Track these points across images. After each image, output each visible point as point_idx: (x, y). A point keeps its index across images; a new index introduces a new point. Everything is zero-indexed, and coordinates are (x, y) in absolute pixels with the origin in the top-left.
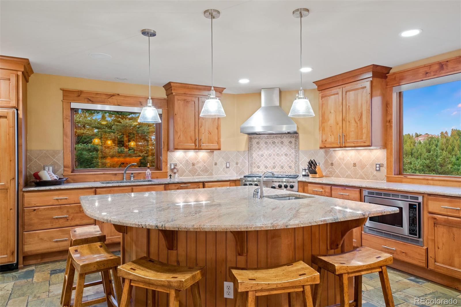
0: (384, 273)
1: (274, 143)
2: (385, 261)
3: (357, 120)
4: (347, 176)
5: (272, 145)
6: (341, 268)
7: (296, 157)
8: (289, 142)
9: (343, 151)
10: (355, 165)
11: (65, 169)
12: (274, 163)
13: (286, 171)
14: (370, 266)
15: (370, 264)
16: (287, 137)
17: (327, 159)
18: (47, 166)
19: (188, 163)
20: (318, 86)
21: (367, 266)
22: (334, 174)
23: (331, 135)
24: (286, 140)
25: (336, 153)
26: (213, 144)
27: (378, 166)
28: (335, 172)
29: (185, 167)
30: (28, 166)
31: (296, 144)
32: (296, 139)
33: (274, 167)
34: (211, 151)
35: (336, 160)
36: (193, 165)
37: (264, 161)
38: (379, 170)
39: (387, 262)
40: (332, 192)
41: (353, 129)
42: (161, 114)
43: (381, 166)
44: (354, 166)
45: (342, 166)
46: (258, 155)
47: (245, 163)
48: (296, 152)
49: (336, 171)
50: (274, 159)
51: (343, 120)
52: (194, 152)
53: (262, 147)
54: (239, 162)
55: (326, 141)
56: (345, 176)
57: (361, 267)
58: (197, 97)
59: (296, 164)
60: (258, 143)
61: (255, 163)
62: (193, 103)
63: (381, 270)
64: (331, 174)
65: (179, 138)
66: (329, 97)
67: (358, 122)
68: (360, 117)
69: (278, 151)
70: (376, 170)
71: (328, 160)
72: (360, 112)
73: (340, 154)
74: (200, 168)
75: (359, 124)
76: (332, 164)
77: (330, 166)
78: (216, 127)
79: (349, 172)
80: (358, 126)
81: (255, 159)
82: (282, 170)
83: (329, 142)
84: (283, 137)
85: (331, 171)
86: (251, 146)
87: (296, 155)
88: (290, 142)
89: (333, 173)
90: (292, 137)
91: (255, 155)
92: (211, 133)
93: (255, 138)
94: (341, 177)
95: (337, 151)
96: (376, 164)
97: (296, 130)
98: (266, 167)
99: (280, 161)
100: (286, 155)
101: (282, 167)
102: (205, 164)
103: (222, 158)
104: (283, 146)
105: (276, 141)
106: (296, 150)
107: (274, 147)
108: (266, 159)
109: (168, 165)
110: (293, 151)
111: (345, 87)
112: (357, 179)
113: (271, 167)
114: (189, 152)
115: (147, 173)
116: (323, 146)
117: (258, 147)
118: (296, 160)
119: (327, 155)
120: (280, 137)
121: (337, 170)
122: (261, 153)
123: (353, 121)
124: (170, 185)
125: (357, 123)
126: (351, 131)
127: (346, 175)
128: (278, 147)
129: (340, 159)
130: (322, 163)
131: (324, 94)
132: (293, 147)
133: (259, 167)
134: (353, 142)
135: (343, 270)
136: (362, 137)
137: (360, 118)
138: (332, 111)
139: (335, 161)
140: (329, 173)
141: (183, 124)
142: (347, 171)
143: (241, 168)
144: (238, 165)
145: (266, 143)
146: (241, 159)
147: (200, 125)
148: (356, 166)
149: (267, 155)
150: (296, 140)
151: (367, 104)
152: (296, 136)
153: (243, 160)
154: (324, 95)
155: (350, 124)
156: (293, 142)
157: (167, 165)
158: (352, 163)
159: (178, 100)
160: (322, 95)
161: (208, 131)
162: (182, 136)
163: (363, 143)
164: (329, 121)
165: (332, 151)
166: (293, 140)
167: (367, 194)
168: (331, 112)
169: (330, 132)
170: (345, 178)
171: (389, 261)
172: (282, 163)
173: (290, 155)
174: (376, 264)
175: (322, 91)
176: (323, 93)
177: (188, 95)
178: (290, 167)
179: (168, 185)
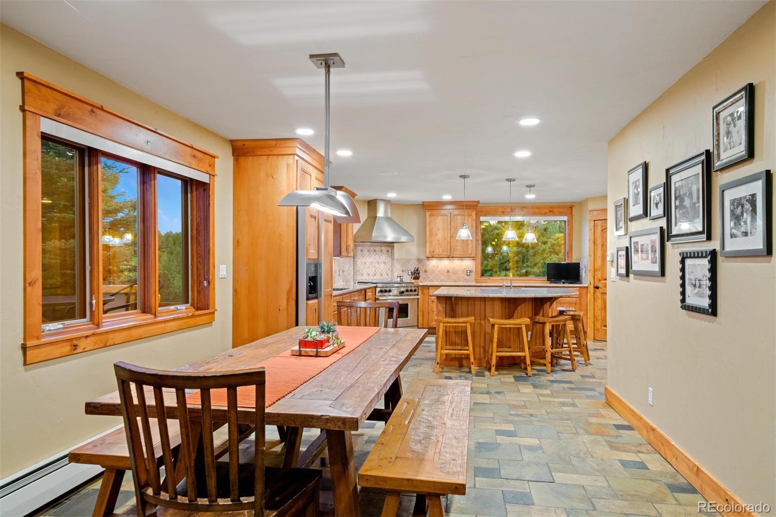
1: (375, 251)
5: (373, 253)
7: (392, 265)
9: (437, 261)
10: (448, 271)
12: (375, 271)
13: (385, 278)
16: (385, 246)
20: (426, 206)
22: (427, 279)
24: (384, 249)
27: (468, 272)
31: (392, 253)
32: (392, 248)
33: (375, 275)
37: (367, 269)
38: (469, 275)
41: (460, 244)
43: (471, 271)
45: (435, 273)
46: (362, 262)
47: (351, 270)
49: (430, 277)
50: (375, 267)
53: (365, 255)
55: (433, 252)
59: (392, 271)
60: (362, 251)
61: (359, 271)
69: (378, 259)
70: (467, 275)
73: (434, 263)
76: (425, 271)
79: (442, 277)
81: (359, 267)
82: (381, 277)
83: (436, 253)
84: (382, 246)
85: (425, 277)
86: (356, 254)
87: (392, 263)
88: (388, 251)
90: (389, 246)
91: (359, 263)
93: (360, 245)
96: (467, 271)
98: (368, 275)
99: (380, 269)
100: (384, 263)
101: (381, 275)
104: (382, 254)
105: (377, 249)
106: (392, 259)
107: (375, 255)
108: (369, 267)
110: (390, 259)
117: (362, 255)
118: (392, 268)
119: (420, 264)
120: (380, 246)
122: (364, 260)
126: (458, 246)
127: (440, 280)
128: (378, 255)
129: (434, 267)
132: (390, 255)
133: (362, 275)
134: (461, 254)
136: (468, 251)
138: (440, 228)
139: (428, 268)
142: (440, 277)
143: (347, 276)
145: (369, 251)
146: (347, 267)
149: (369, 263)
150: (392, 250)
152: (392, 246)
153: (349, 268)
156: (390, 250)
158: (446, 270)
163: (469, 255)
164: (437, 235)
166: (390, 249)
169: (438, 245)
173: (388, 263)
178: (387, 274)
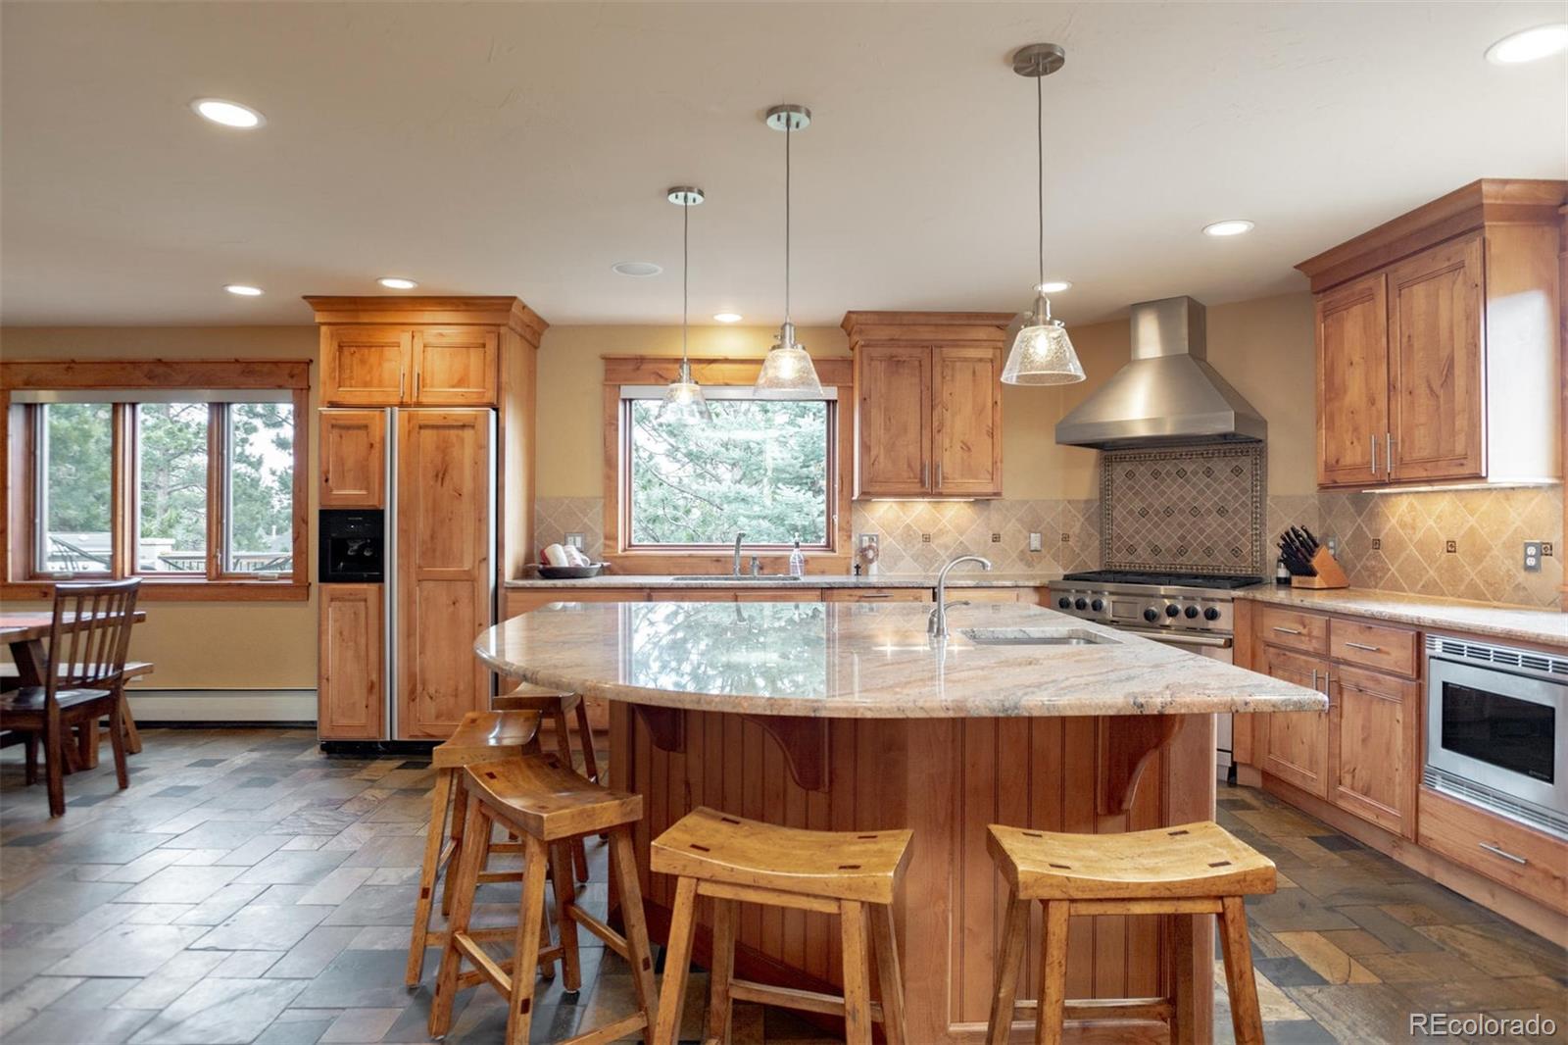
0: (1233, 921)
1: (1181, 472)
2: (1239, 882)
3: (1436, 385)
4: (1423, 586)
5: (1174, 481)
6: (1040, 879)
7: (1256, 518)
8: (1232, 471)
9: (1411, 496)
10: (1451, 547)
11: (608, 542)
12: (1182, 538)
13: (1223, 562)
14: (1169, 889)
15: (1170, 883)
16: (1225, 453)
17: (1359, 525)
18: (572, 534)
19: (911, 533)
20: (1313, 278)
21: (1155, 887)
22: (1381, 578)
23: (1352, 443)
24: (1222, 464)
25: (1391, 504)
26: (977, 479)
27: (1532, 550)
28: (1387, 573)
29: (902, 545)
30: (536, 534)
31: (1257, 475)
32: (1256, 459)
33: (1182, 551)
34: (976, 500)
35: (1388, 527)
36: (927, 538)
37: (1150, 531)
38: (1537, 567)
39: (1248, 883)
40: (1333, 638)
41: (1423, 419)
42: (835, 402)
43: (1543, 548)
44: (1448, 551)
45: (1408, 552)
46: (1131, 512)
47: (1091, 536)
48: (1256, 502)
49: (1390, 567)
50: (1181, 525)
51: (1391, 387)
52: (929, 502)
53: (1143, 486)
54: (1071, 533)
55: (1337, 462)
56: (1419, 587)
57: (1127, 888)
58: (927, 347)
59: (1256, 541)
60: (1130, 475)
61: (1120, 538)
62: (917, 363)
63: (1221, 910)
64: (1372, 578)
65: (873, 464)
66: (1345, 313)
67: (1441, 393)
68: (1445, 372)
69: (1195, 499)
70: (1527, 567)
71: (1365, 529)
72: (1444, 354)
73: (1403, 509)
74: (947, 548)
75: (1442, 400)
76: (1377, 544)
77: (1371, 551)
78: (988, 431)
79: (1431, 572)
80: (1438, 408)
81: (1119, 526)
83: (1345, 466)
84: (1213, 454)
85: (1374, 567)
86: (1108, 485)
87: (1256, 513)
88: (1237, 471)
89: (1379, 575)
90: (1242, 452)
91: (1122, 513)
92: (971, 447)
93: (1122, 459)
94: (1403, 590)
95: (1393, 499)
96: (1527, 545)
97: (1233, 429)
98: (1156, 551)
99: (1201, 531)
100: (1222, 512)
101: (1208, 552)
102: (961, 539)
103: (1017, 520)
104: (1211, 482)
105: (1189, 466)
106: (1256, 497)
107: (1181, 486)
108: (1156, 525)
109: (853, 539)
110: (1246, 499)
111: (1396, 271)
112: (1459, 597)
113: (1172, 550)
114: (915, 504)
115: (791, 559)
116: (1328, 482)
117: (1131, 488)
118: (1256, 529)
119: (1362, 513)
120: (1202, 454)
121: (1392, 565)
122: (1138, 505)
123: (1422, 391)
124: (835, 591)
125: (1437, 397)
126: (1417, 426)
127: (1421, 584)
128: (1194, 486)
129: (1403, 525)
130: (1346, 539)
131: (1330, 302)
132: (1247, 484)
133: (1132, 550)
134: (1424, 465)
135: (1047, 889)
136: (1454, 446)
137: (1447, 375)
138: (1356, 359)
139: (1385, 531)
140: (1367, 573)
141: (885, 425)
142: (1425, 568)
143: (1077, 551)
144: (1070, 543)
145: (1156, 474)
146: (1078, 525)
147: (935, 424)
148: (1455, 551)
149: (1157, 512)
150: (1256, 464)
151: (1467, 323)
152: (1256, 451)
153: (1084, 527)
154: (1329, 307)
155: (1412, 403)
156: (1247, 469)
157: (850, 537)
158: (1444, 539)
159: (872, 360)
160: (1325, 305)
161: (962, 442)
162: (882, 458)
163: (1457, 465)
164: (1345, 392)
165: (1376, 498)
166: (1246, 463)
167: (1438, 650)
168: (1352, 364)
169: (1350, 433)
170: (1419, 592)
171: (1258, 882)
172: (1209, 537)
173: (1237, 512)
174: (1193, 884)
175: (1328, 292)
176: (1328, 300)
177: (901, 343)
178: (1236, 552)
179: (829, 592)
